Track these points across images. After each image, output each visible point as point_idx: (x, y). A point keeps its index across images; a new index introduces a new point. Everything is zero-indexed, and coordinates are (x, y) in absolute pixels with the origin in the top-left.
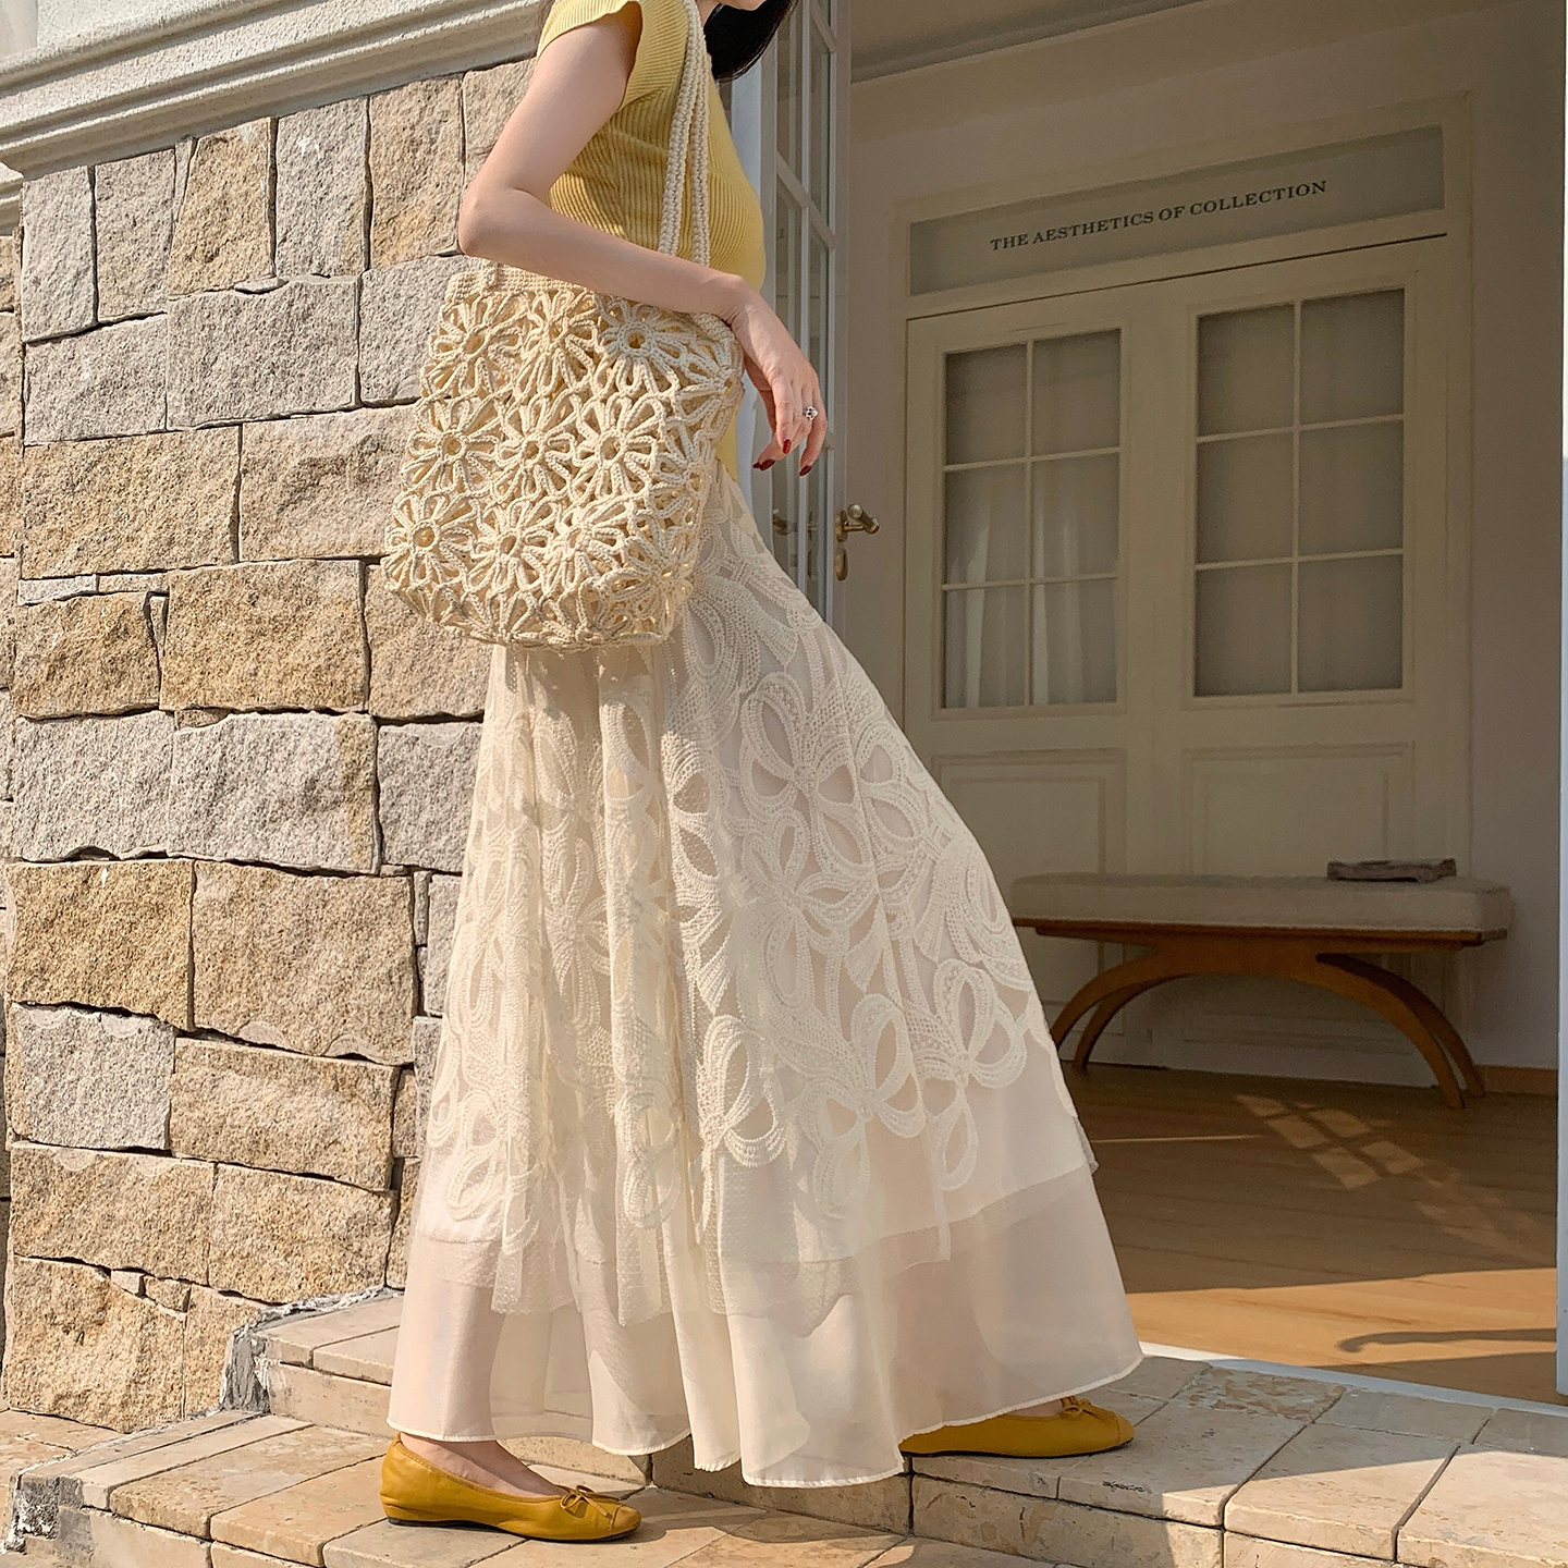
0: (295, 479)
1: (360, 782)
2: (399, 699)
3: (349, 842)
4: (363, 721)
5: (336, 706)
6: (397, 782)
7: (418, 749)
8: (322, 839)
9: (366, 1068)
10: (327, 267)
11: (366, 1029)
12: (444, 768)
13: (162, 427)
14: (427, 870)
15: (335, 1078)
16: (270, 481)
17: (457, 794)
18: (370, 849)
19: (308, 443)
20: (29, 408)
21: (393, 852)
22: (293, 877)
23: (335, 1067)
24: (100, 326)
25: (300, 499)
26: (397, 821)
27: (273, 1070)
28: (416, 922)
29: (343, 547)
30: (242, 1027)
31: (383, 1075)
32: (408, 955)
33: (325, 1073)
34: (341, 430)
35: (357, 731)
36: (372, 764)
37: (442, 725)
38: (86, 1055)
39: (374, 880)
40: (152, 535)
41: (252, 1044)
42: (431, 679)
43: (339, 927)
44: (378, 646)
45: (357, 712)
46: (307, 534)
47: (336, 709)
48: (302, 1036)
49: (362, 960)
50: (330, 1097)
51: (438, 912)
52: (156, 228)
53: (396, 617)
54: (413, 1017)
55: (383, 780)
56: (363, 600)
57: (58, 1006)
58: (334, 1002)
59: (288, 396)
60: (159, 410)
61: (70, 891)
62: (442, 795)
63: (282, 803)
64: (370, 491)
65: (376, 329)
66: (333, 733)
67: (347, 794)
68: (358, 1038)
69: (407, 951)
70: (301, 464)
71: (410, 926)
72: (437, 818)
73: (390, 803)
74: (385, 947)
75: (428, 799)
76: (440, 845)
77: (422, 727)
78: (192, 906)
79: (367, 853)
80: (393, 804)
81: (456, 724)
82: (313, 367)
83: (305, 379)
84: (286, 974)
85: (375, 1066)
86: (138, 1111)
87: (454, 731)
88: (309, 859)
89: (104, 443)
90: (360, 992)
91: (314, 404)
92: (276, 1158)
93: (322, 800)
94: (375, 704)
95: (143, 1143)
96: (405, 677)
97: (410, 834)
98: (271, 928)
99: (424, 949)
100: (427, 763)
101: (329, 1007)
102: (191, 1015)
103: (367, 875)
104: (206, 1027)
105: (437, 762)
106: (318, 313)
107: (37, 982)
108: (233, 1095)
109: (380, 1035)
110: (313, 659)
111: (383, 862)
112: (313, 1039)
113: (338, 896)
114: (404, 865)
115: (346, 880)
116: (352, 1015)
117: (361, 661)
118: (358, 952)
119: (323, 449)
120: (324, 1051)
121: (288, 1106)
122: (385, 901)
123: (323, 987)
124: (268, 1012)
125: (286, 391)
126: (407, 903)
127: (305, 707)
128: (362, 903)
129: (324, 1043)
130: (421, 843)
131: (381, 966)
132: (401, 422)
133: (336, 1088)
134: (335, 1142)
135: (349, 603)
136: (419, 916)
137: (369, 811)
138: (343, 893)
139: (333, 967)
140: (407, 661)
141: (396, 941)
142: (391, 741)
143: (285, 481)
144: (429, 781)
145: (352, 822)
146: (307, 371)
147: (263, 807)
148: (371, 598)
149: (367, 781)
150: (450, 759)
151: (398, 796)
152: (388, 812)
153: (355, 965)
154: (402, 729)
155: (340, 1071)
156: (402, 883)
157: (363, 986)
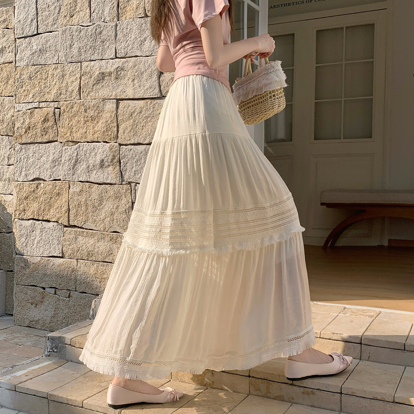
0: (97, 77)
1: (115, 160)
2: (126, 139)
3: (113, 176)
4: (116, 145)
5: (109, 141)
6: (126, 160)
7: (132, 152)
8: (105, 175)
9: (119, 235)
10: (106, 20)
11: (119, 225)
12: (139, 157)
13: (57, 62)
14: (135, 183)
15: (110, 237)
16: (90, 78)
17: (143, 163)
18: (119, 177)
19: (101, 68)
20: (17, 56)
21: (126, 177)
22: (98, 185)
23: (110, 235)
24: (38, 34)
25: (99, 83)
26: (126, 170)
27: (93, 235)
28: (132, 196)
29: (111, 96)
30: (83, 224)
33: (107, 236)
34: (111, 64)
35: (114, 147)
36: (118, 156)
37: (139, 146)
38: (38, 232)
39: (120, 185)
40: (55, 92)
41: (86, 229)
42: (136, 134)
43: (111, 198)
44: (121, 125)
45: (114, 142)
46: (101, 92)
48: (100, 227)
49: (118, 207)
50: (109, 242)
52: (55, 7)
53: (126, 116)
55: (122, 160)
56: (117, 111)
57: (29, 220)
58: (110, 218)
60: (56, 58)
61: (33, 189)
62: (139, 164)
63: (94, 166)
64: (118, 81)
65: (121, 37)
66: (108, 148)
67: (112, 163)
68: (117, 227)
69: (130, 204)
70: (99, 73)
71: (131, 198)
72: (138, 169)
73: (124, 166)
74: (124, 203)
75: (134, 165)
76: (139, 176)
77: (133, 146)
78: (68, 193)
79: (118, 179)
80: (125, 166)
81: (143, 146)
82: (103, 47)
83: (100, 50)
84: (96, 211)
86: (53, 246)
87: (142, 147)
88: (102, 180)
89: (40, 66)
90: (117, 215)
91: (103, 57)
93: (105, 165)
94: (119, 140)
95: (55, 255)
96: (128, 134)
97: (130, 174)
98: (92, 199)
100: (134, 156)
101: (108, 219)
102: (69, 221)
103: (118, 184)
104: (73, 225)
105: (137, 155)
106: (104, 32)
107: (23, 213)
108: (81, 242)
109: (123, 226)
110: (102, 129)
111: (122, 181)
112: (104, 228)
113: (110, 190)
114: (129, 182)
115: (112, 186)
116: (115, 221)
117: (115, 129)
118: (116, 205)
119: (106, 69)
120: (107, 230)
121: (97, 245)
122: (123, 191)
123: (107, 214)
124: (91, 220)
125: (95, 54)
126: (130, 191)
127: (100, 141)
128: (117, 191)
129: (107, 229)
130: (133, 176)
131: (123, 208)
132: (128, 63)
133: (111, 240)
134: (112, 254)
135: (113, 112)
136: (133, 195)
137: (118, 168)
138: (112, 189)
139: (109, 209)
140: (129, 129)
141: (127, 201)
142: (124, 150)
143: (94, 78)
144: (135, 160)
145: (113, 171)
146: (101, 48)
147: (88, 167)
148: (119, 111)
149: (117, 160)
150: (141, 155)
151: (126, 164)
152: (123, 168)
153: (116, 208)
154: (127, 147)
155: (112, 235)
156: (128, 186)
157: (118, 213)
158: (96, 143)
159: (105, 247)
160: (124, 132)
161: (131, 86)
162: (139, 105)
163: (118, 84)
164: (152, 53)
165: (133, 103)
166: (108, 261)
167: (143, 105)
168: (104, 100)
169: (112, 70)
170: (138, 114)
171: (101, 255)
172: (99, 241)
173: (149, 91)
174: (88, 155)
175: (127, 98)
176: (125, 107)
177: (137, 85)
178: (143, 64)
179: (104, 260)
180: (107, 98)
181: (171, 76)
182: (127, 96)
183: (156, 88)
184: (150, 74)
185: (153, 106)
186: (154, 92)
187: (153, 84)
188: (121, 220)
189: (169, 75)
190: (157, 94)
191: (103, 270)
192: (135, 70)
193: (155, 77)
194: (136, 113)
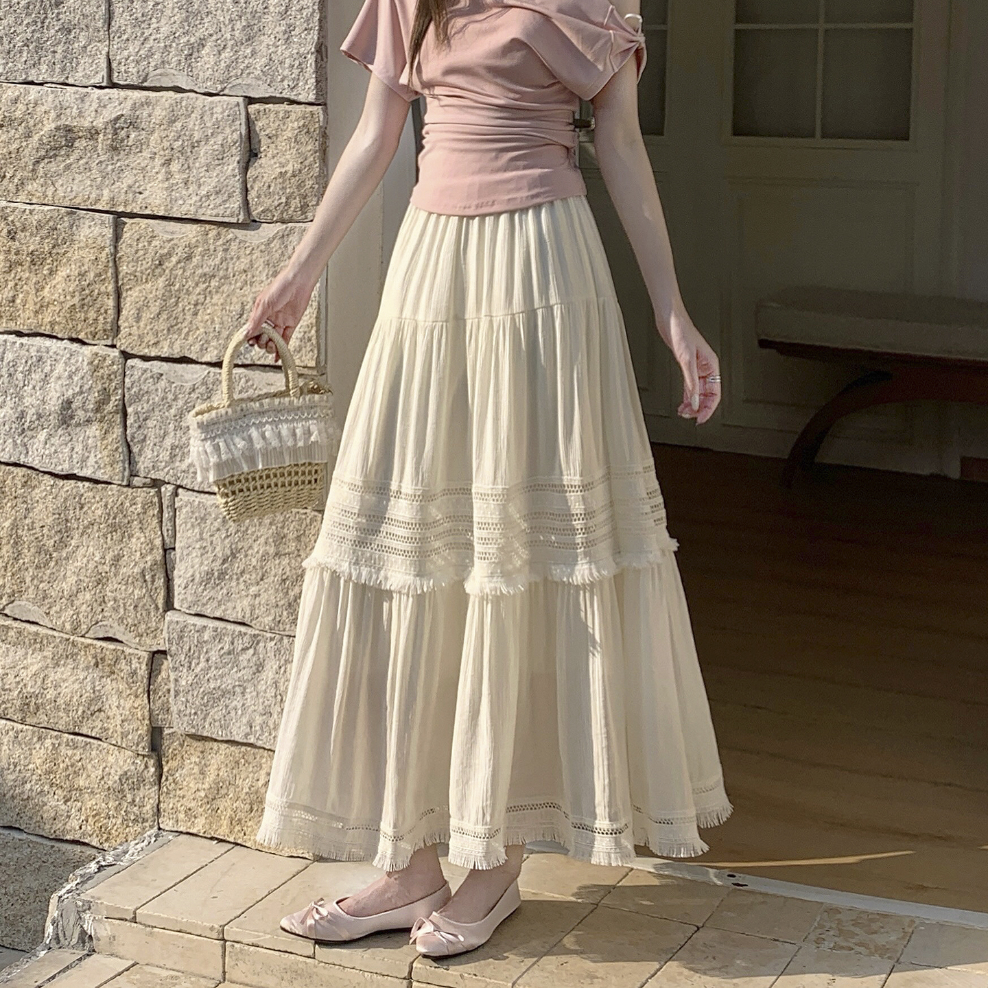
0: (51, 139)
1: (110, 407)
2: (146, 340)
3: (102, 456)
4: (112, 355)
5: (87, 338)
6: (143, 408)
7: (163, 384)
8: (76, 450)
9: (123, 651)
11: (122, 619)
12: (186, 403)
14: (173, 484)
15: (95, 657)
16: (25, 137)
18: (120, 463)
19: (63, 111)
21: (141, 467)
22: (53, 480)
23: (94, 648)
25: (55, 156)
26: (144, 440)
27: (37, 643)
28: (164, 529)
29: (97, 201)
30: (7, 605)
31: (139, 659)
32: (159, 558)
33: (86, 651)
34: (95, 105)
35: (107, 363)
36: (120, 391)
37: (185, 366)
39: (126, 489)
41: (16, 620)
42: (175, 327)
43: (96, 528)
44: (127, 290)
45: (106, 346)
46: (62, 185)
47: (87, 341)
48: (63, 618)
49: (117, 558)
50: (90, 671)
51: (185, 523)
53: (146, 266)
54: (165, 612)
55: (130, 406)
56: (116, 247)
58: (93, 592)
59: (41, 67)
62: (184, 425)
63: (39, 416)
64: (120, 157)
65: (127, 25)
66: (86, 363)
67: (98, 415)
68: (115, 625)
69: (158, 554)
70: (57, 128)
71: (159, 533)
72: (181, 444)
73: (136, 425)
74: (138, 549)
75: (171, 427)
76: (184, 465)
77: (166, 366)
79: (119, 467)
80: (140, 427)
81: (198, 367)
82: (66, 47)
83: (57, 56)
84: (46, 564)
85: (131, 650)
87: (196, 373)
88: (65, 466)
90: (116, 586)
91: (67, 78)
92: (46, 719)
93: (76, 417)
94: (123, 341)
96: (151, 323)
97: (156, 454)
98: (33, 523)
99: (173, 552)
100: (170, 396)
101: (88, 596)
103: (119, 484)
105: (180, 396)
109: (135, 625)
110: (68, 298)
111: (133, 475)
112: (73, 622)
113: (93, 501)
114: (151, 479)
115: (99, 487)
116: (109, 605)
117: (111, 303)
118: (113, 551)
119: (78, 119)
120: (83, 633)
121: (52, 677)
122: (136, 509)
123: (82, 578)
124: (31, 593)
125: (39, 63)
126: (156, 512)
127: (59, 336)
128: (115, 509)
129: (84, 627)
130: (166, 462)
131: (135, 565)
132: (151, 107)
133: (97, 665)
134: (100, 710)
135: (102, 248)
136: (167, 525)
137: (118, 430)
138: (98, 499)
139: (91, 562)
140: (155, 309)
141: (148, 545)
142: (137, 374)
143: (40, 140)
144: (173, 411)
145: (102, 439)
146: (60, 49)
147: (22, 415)
148: (123, 246)
149: (116, 406)
150: (192, 395)
151: (144, 420)
152: (135, 433)
153: (111, 563)
154: (147, 365)
155: (99, 651)
156: (151, 494)
157: (119, 581)
158: (48, 342)
159: (77, 686)
160: (138, 314)
161: (160, 177)
162: (182, 238)
163: (118, 164)
164: (225, 88)
165: (167, 229)
166: (89, 734)
167: (194, 240)
168: (73, 210)
169: (99, 123)
170: (179, 262)
171: (67, 712)
172: (57, 665)
173: (215, 200)
174: (20, 376)
175: (147, 211)
176: (141, 237)
177: (178, 178)
178: (199, 117)
179: (76, 730)
180: (85, 207)
181: (278, 165)
182: (146, 207)
183: (235, 194)
184: (217, 152)
185: (224, 247)
186: (226, 206)
187: (225, 183)
188: (129, 604)
189: (272, 162)
190: (237, 212)
191: (72, 760)
192: (172, 134)
193: (232, 165)
194: (174, 259)
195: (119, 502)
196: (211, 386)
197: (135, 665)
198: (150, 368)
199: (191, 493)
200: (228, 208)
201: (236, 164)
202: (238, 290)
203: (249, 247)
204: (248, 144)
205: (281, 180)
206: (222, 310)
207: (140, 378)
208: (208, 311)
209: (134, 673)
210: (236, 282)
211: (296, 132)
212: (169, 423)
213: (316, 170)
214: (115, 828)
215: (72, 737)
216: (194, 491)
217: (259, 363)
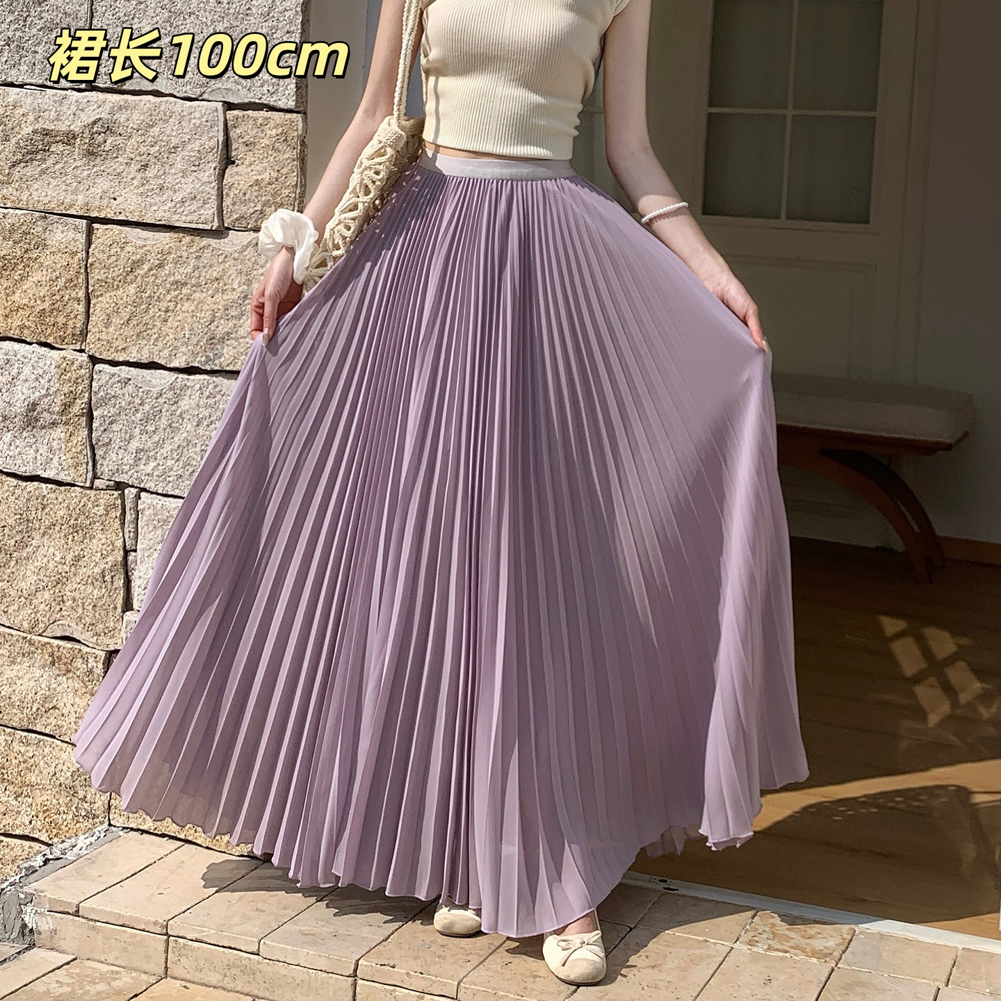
0: (28, 143)
1: (76, 409)
3: (67, 459)
4: (80, 359)
5: (57, 343)
6: (109, 412)
7: (130, 388)
8: (41, 452)
9: (80, 650)
11: (80, 618)
12: (154, 407)
14: (137, 487)
15: (52, 655)
16: (3, 141)
18: (84, 465)
19: (42, 114)
21: (105, 468)
22: (15, 482)
23: (51, 646)
25: (32, 160)
26: (109, 444)
28: (126, 531)
29: (71, 206)
31: (96, 658)
32: (120, 559)
33: (42, 650)
34: (73, 108)
35: (74, 367)
36: (87, 395)
37: (153, 371)
39: (88, 492)
42: (145, 333)
43: (57, 528)
44: (97, 297)
45: (75, 350)
46: (37, 190)
47: (56, 345)
48: (21, 617)
49: (78, 558)
50: (47, 669)
51: (147, 525)
53: (117, 273)
54: (124, 612)
55: (96, 410)
56: (87, 253)
58: (52, 592)
59: (21, 68)
62: (150, 428)
63: (5, 418)
64: (96, 163)
65: (108, 25)
66: (53, 366)
67: (64, 418)
68: (73, 624)
69: (119, 555)
70: (35, 132)
71: (121, 534)
72: (146, 447)
73: (102, 429)
74: (99, 550)
75: (137, 431)
76: (149, 469)
77: (134, 371)
79: (82, 469)
80: (105, 430)
81: (166, 373)
83: (38, 56)
85: (89, 650)
87: (165, 378)
88: (29, 467)
90: (75, 586)
91: (47, 79)
93: (42, 420)
94: (92, 346)
96: (121, 328)
97: (120, 457)
99: (133, 554)
100: (138, 401)
101: (47, 595)
103: (82, 487)
105: (147, 401)
109: (93, 625)
110: (39, 302)
111: (97, 477)
112: (31, 621)
113: (55, 502)
114: (115, 482)
115: (62, 488)
116: (67, 605)
117: (81, 308)
119: (56, 122)
120: (41, 631)
122: (98, 511)
123: (41, 578)
125: (20, 64)
126: (118, 514)
127: (28, 340)
128: (77, 510)
129: (42, 625)
130: (131, 465)
132: (129, 112)
133: (53, 663)
134: (54, 707)
135: (74, 254)
136: (129, 527)
137: (83, 433)
138: (60, 499)
139: (51, 562)
140: (125, 315)
141: (109, 546)
142: (105, 377)
143: (18, 143)
144: (139, 416)
145: (68, 441)
148: (94, 252)
149: (82, 409)
150: (159, 400)
151: (109, 424)
152: (100, 436)
153: (72, 563)
154: (116, 370)
155: (56, 650)
156: (114, 496)
157: (79, 581)
158: (16, 346)
159: (32, 683)
160: (108, 319)
161: (135, 182)
162: (155, 244)
163: (94, 170)
164: (204, 93)
165: (140, 236)
166: (43, 731)
167: (167, 247)
168: (47, 214)
169: (77, 127)
170: (151, 269)
171: (21, 709)
172: (13, 662)
173: (189, 207)
175: (121, 217)
176: (113, 243)
177: (154, 184)
178: (177, 122)
179: (30, 727)
180: (59, 212)
181: (254, 173)
182: (120, 213)
183: (210, 201)
184: (194, 159)
185: (197, 254)
186: (200, 213)
187: (200, 189)
188: (87, 603)
189: (249, 170)
190: (211, 219)
191: (25, 757)
192: (149, 140)
193: (209, 172)
194: (146, 267)
195: (82, 504)
196: (178, 391)
197: (91, 663)
198: (118, 373)
199: (155, 496)
200: (203, 214)
201: (212, 171)
202: (210, 298)
203: (222, 254)
204: (225, 152)
205: (257, 188)
206: (192, 317)
207: (108, 381)
208: (179, 318)
209: (91, 671)
210: (208, 291)
211: (274, 139)
212: (135, 427)
213: (293, 179)
214: (65, 823)
215: (25, 734)
216: (157, 494)
217: (228, 369)
